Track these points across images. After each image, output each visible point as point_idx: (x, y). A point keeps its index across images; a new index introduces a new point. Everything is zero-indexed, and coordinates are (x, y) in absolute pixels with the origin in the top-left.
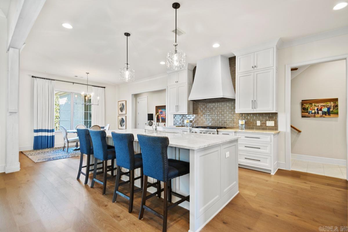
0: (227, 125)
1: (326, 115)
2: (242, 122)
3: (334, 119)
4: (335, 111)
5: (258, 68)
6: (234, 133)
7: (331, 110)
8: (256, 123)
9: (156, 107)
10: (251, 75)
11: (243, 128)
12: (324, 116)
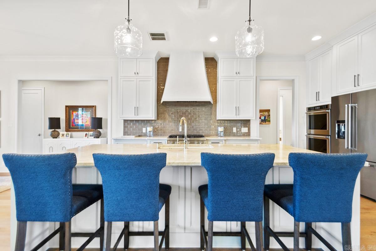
0: (203, 132)
1: (263, 122)
2: (221, 129)
3: (268, 125)
4: (268, 119)
5: (241, 75)
6: (224, 141)
7: (266, 118)
8: (232, 130)
9: (66, 106)
10: (234, 81)
11: (222, 135)
12: (262, 123)
